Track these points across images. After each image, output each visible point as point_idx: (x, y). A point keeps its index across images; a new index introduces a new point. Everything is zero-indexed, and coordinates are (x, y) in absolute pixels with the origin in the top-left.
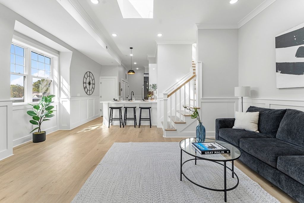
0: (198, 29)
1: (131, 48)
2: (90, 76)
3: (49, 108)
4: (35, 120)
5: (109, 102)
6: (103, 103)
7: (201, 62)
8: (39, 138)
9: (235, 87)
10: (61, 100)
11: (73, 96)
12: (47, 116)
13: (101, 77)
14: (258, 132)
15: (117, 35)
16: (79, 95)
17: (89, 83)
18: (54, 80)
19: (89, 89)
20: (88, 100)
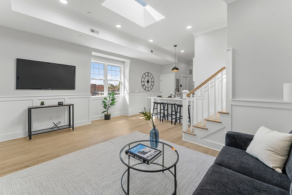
0: (228, 5)
1: (175, 46)
2: (148, 76)
3: (113, 100)
4: (105, 106)
5: (155, 98)
6: (151, 98)
7: (231, 49)
8: (107, 117)
9: (284, 84)
10: (125, 95)
11: (132, 92)
12: (111, 104)
13: (161, 75)
14: (279, 171)
15: (153, 40)
16: (137, 91)
17: (148, 82)
18: (121, 81)
19: (147, 86)
20: (146, 95)
